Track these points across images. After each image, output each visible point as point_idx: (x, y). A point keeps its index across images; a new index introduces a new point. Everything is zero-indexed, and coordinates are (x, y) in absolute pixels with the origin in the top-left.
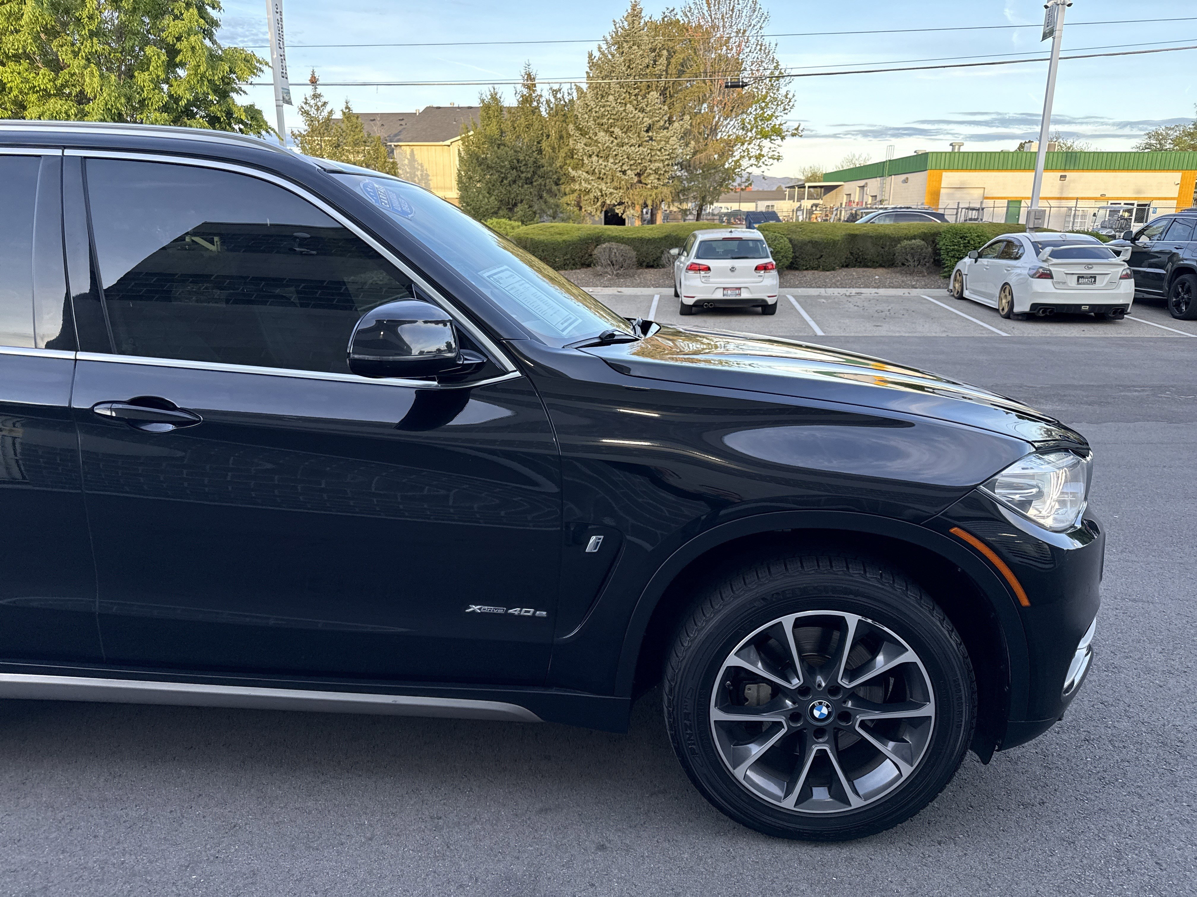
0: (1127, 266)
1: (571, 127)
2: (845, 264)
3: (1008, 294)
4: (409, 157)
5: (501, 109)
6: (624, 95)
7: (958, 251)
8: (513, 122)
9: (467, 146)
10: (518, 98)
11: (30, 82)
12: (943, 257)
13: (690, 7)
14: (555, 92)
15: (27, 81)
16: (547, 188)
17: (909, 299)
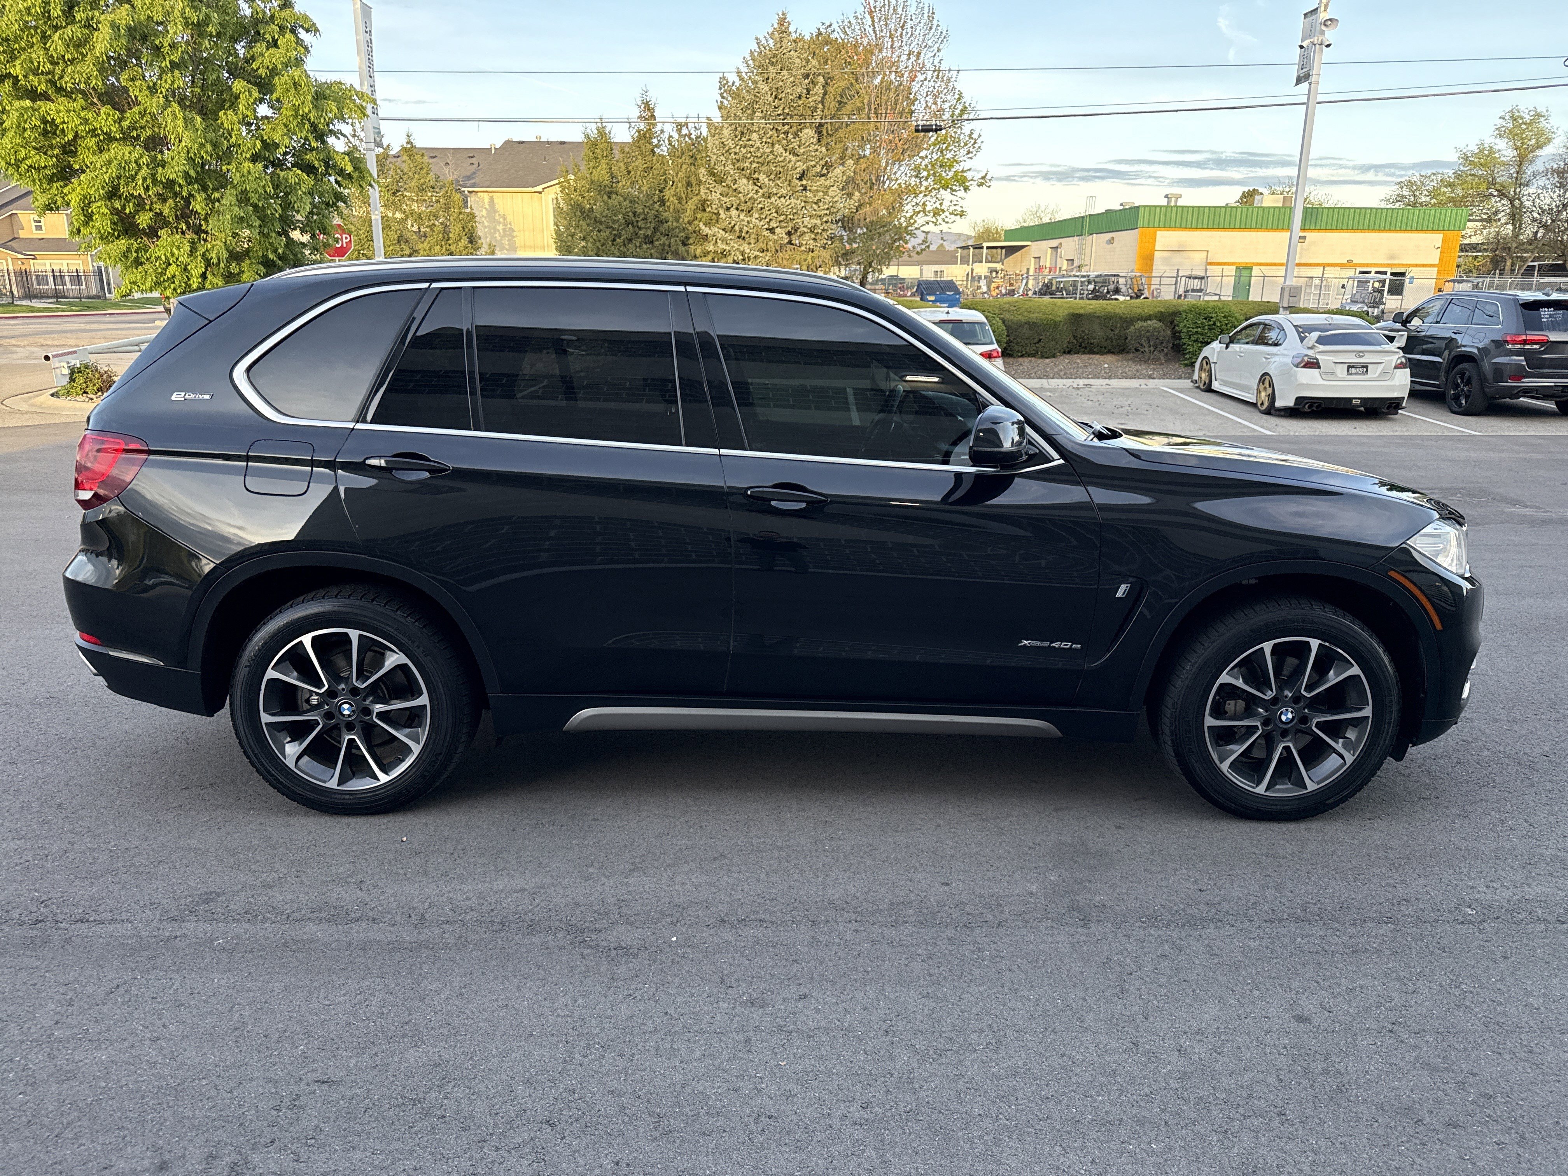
0: (1402, 354)
1: (703, 171)
2: (1067, 350)
3: (1268, 386)
4: (487, 207)
5: (611, 146)
6: (771, 133)
7: (1202, 334)
8: (627, 164)
9: (567, 194)
10: (632, 133)
11: (90, 124)
12: (1184, 341)
13: (850, 22)
14: (679, 126)
15: (86, 121)
16: (673, 249)
17: (1148, 392)
